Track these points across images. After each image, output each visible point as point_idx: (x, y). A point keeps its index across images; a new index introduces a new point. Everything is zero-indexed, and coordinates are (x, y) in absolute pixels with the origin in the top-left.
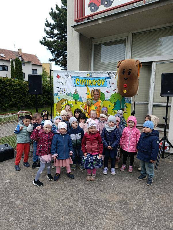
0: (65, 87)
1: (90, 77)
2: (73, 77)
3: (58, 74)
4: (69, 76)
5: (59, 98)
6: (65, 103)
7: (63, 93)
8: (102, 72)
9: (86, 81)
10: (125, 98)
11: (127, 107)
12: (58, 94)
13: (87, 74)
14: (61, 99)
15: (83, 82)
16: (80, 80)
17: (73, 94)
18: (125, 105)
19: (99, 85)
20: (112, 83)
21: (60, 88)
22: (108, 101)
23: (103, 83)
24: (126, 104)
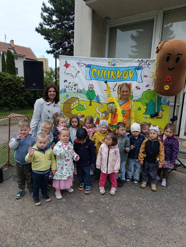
0: (76, 81)
1: (113, 66)
2: (88, 66)
3: (66, 62)
4: (83, 64)
5: (67, 96)
6: (75, 103)
7: (73, 89)
8: (131, 60)
9: (107, 72)
10: (161, 98)
11: (163, 111)
12: (65, 91)
13: (109, 62)
14: (69, 98)
15: (102, 73)
16: (97, 71)
17: (87, 90)
18: (161, 108)
19: (126, 78)
20: (144, 76)
21: (68, 82)
22: (137, 101)
23: (131, 76)
24: (162, 106)
